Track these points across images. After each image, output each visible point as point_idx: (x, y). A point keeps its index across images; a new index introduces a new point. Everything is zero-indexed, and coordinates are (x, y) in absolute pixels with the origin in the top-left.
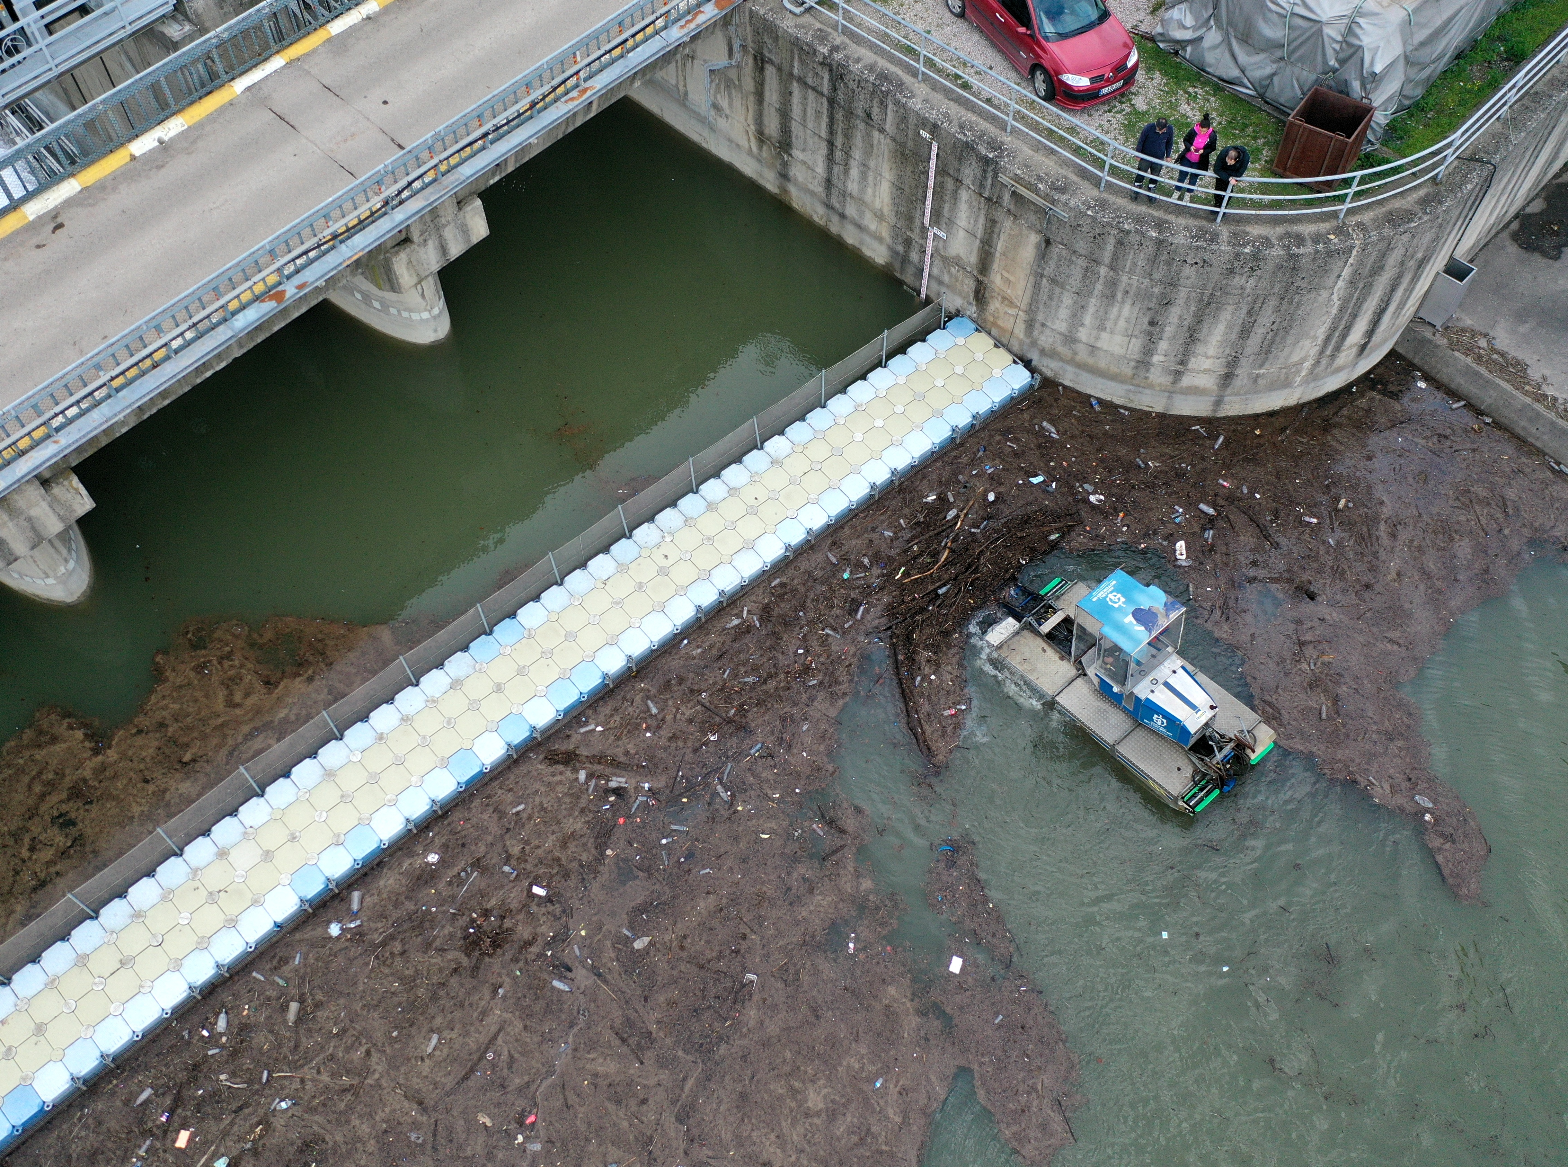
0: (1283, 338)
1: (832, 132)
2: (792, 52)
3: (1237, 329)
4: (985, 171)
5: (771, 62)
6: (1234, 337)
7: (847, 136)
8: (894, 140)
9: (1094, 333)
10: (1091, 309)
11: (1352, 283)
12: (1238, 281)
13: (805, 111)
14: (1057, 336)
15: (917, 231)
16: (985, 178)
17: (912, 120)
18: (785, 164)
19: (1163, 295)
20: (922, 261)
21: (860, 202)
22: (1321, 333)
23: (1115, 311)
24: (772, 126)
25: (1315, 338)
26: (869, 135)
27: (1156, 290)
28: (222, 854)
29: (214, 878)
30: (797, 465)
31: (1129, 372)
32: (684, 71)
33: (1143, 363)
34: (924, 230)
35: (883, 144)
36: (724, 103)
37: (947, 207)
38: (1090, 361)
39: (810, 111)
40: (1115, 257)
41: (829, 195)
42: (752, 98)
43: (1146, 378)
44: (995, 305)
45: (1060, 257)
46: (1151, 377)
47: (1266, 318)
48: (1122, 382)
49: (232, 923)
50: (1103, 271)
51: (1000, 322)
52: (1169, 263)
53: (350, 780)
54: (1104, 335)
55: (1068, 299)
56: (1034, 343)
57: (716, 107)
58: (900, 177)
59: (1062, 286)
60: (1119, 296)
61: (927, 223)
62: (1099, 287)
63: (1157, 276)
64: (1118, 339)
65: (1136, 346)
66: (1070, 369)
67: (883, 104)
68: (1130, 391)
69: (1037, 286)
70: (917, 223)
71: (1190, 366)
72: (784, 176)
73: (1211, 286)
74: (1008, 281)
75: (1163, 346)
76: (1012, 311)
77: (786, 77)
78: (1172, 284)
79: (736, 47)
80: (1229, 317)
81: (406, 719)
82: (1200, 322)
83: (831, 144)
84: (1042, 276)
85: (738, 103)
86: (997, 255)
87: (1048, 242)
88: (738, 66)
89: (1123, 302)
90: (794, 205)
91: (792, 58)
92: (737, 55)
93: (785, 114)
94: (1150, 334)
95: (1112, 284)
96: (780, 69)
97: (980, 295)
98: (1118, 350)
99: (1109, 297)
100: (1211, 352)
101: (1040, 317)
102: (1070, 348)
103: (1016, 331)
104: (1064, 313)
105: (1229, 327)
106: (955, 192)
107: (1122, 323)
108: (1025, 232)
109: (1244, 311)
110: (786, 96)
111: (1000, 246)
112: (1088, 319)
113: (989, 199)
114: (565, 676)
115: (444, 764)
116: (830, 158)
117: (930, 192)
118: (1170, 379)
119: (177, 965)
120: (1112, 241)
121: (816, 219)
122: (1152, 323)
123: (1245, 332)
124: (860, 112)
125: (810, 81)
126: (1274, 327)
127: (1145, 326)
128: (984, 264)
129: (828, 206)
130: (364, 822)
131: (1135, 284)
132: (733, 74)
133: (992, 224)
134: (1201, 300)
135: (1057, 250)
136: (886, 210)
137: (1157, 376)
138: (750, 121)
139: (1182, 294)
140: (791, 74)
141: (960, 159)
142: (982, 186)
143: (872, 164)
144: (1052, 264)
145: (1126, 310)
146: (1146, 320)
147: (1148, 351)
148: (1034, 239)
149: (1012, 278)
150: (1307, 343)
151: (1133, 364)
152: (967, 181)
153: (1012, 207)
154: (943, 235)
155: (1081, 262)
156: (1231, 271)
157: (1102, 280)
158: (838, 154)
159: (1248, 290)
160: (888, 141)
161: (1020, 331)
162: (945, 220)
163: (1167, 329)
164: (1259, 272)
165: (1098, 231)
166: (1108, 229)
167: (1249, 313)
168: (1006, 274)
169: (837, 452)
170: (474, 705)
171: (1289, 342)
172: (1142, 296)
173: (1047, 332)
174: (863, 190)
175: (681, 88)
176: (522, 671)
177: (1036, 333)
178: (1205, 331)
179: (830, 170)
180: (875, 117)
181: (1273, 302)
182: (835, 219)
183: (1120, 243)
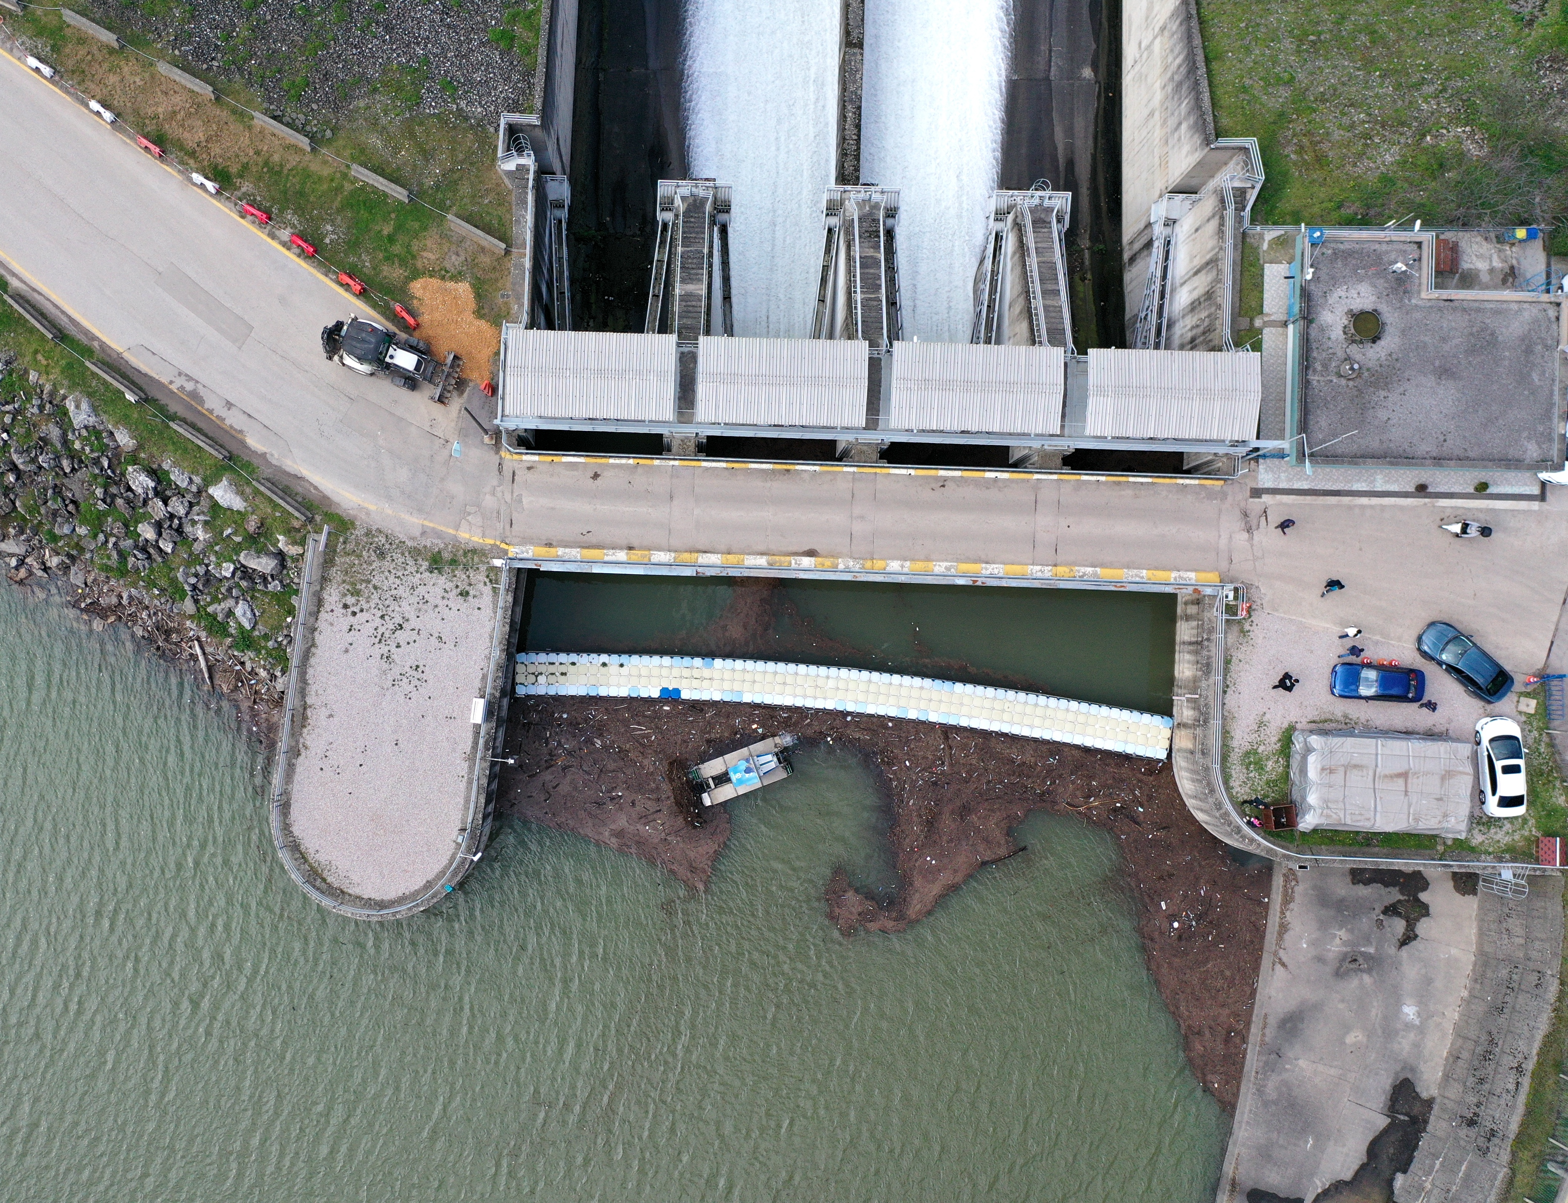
28: (828, 677)
29: (821, 682)
30: (1071, 717)
49: (815, 698)
53: (873, 688)
56: (1180, 751)
81: (901, 685)
114: (949, 714)
115: (899, 707)
119: (795, 696)
130: (866, 703)
161: (1180, 743)
169: (1086, 724)
170: (920, 698)
176: (940, 701)
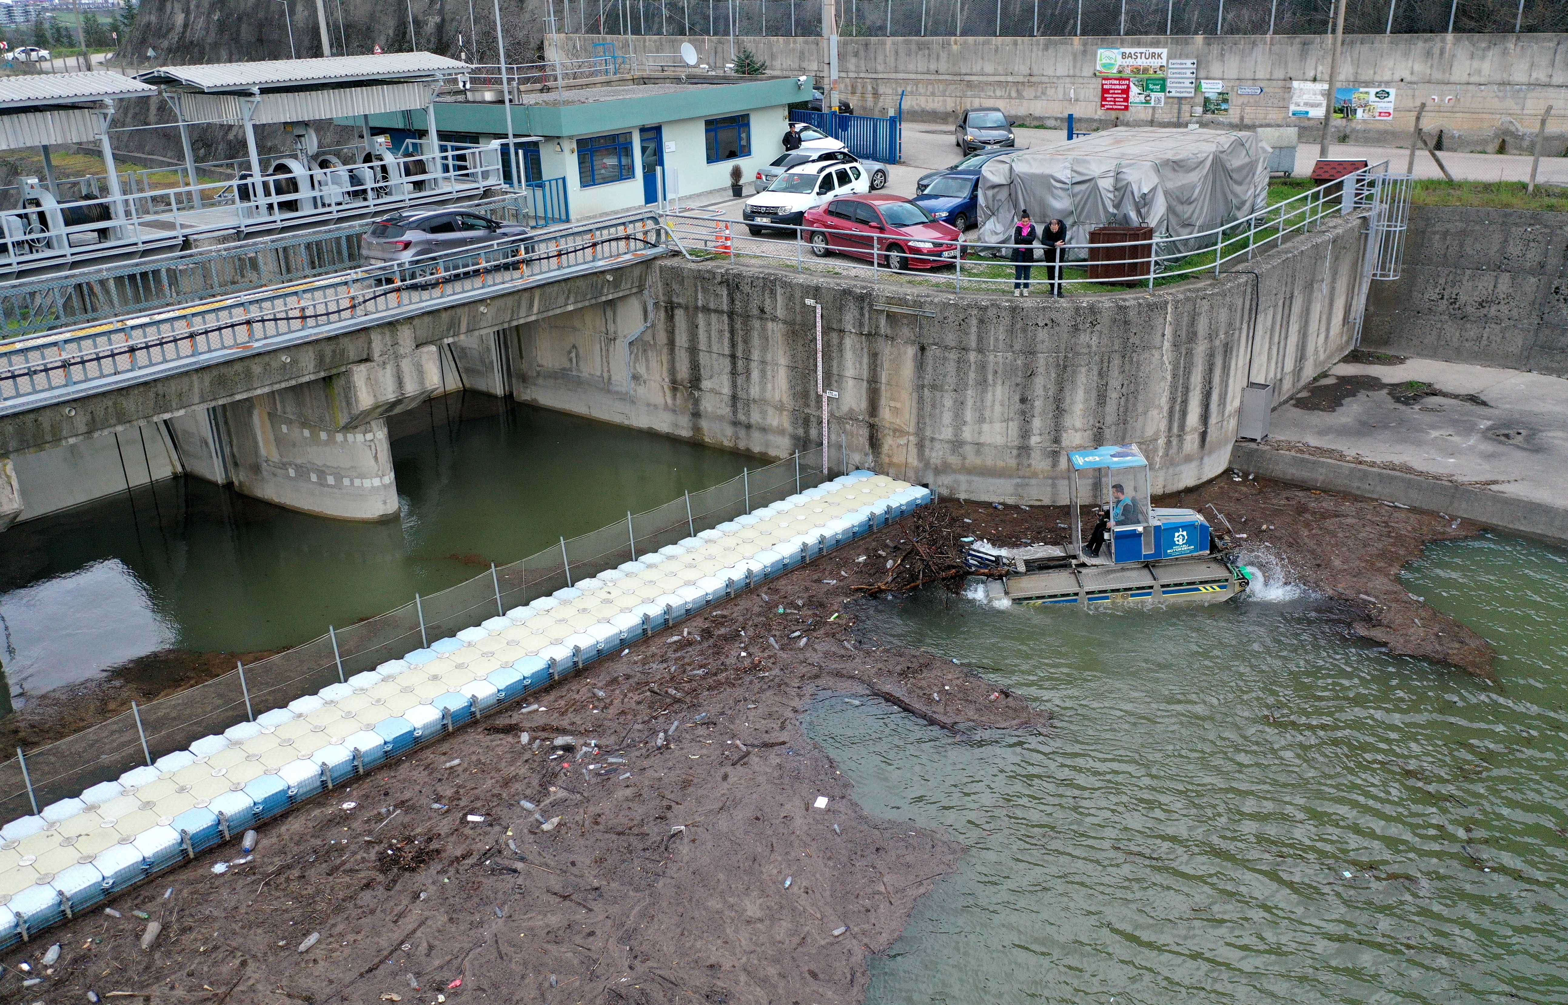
0: (1134, 405)
1: (733, 345)
2: (696, 286)
3: (1094, 394)
4: (862, 308)
5: (679, 306)
6: (1093, 403)
7: (746, 342)
8: (785, 322)
9: (976, 427)
10: (970, 403)
11: (1175, 345)
12: (1084, 338)
13: (709, 338)
14: (946, 446)
15: (813, 404)
16: (862, 315)
17: (798, 294)
18: (697, 402)
19: (1026, 366)
20: (820, 434)
21: (762, 402)
22: (1164, 401)
23: (989, 396)
24: (683, 371)
25: (1160, 407)
26: (764, 329)
27: (1019, 362)
28: (92, 809)
31: (1012, 462)
32: (607, 357)
33: (1024, 449)
34: (819, 398)
35: (776, 330)
36: (641, 370)
37: (835, 364)
38: (978, 461)
39: (714, 334)
40: (980, 339)
41: (735, 412)
42: (665, 351)
43: (1029, 466)
44: (889, 443)
45: (935, 358)
46: (1033, 463)
47: (1115, 380)
48: (1010, 477)
50: (972, 356)
51: (895, 460)
52: (1024, 330)
53: (260, 746)
54: (986, 427)
55: (948, 401)
56: (927, 465)
57: (636, 377)
58: (793, 356)
59: (942, 390)
60: (990, 377)
61: (820, 390)
62: (972, 375)
63: (1017, 347)
64: (998, 426)
65: (1014, 427)
66: (963, 478)
67: (773, 293)
68: (1017, 485)
69: (921, 400)
70: (813, 395)
71: (1064, 444)
72: (696, 415)
73: (1063, 346)
74: (896, 411)
75: (1037, 423)
76: (903, 441)
77: (692, 310)
78: (1031, 352)
79: (650, 307)
80: (1084, 380)
82: (1061, 390)
83: (733, 357)
84: (923, 386)
85: (654, 364)
86: (883, 388)
87: (923, 349)
88: (653, 326)
89: (994, 384)
90: (707, 440)
91: (696, 291)
92: (651, 315)
93: (693, 351)
94: (1023, 413)
95: (982, 367)
96: (686, 308)
97: (874, 443)
98: (999, 440)
99: (982, 383)
100: (1078, 424)
101: (928, 433)
102: (960, 454)
103: (910, 460)
104: (947, 417)
105: (1087, 392)
106: (841, 344)
107: (998, 408)
108: (903, 349)
109: (1095, 372)
110: (693, 328)
111: (884, 378)
112: (969, 415)
113: (869, 335)
114: (507, 665)
115: (370, 728)
116: (734, 373)
117: (820, 355)
118: (1049, 461)
120: (974, 322)
121: (726, 443)
122: (1023, 400)
123: (1102, 398)
124: (755, 312)
125: (712, 306)
126: (1124, 390)
127: (1018, 406)
128: (873, 407)
129: (735, 423)
130: (271, 773)
131: (1001, 360)
132: (648, 337)
133: (874, 356)
134: (1058, 365)
135: (933, 351)
136: (785, 399)
137: (1039, 463)
138: (665, 374)
139: (1041, 361)
140: (697, 308)
141: (840, 309)
142: (861, 325)
143: (769, 358)
144: (929, 369)
145: (999, 389)
146: (1017, 398)
147: (1025, 434)
148: (911, 351)
149: (898, 405)
150: (1154, 413)
151: (1015, 452)
152: (849, 327)
153: (889, 332)
154: (835, 394)
155: (953, 356)
156: (1076, 328)
157: (973, 367)
158: (740, 363)
159: (1094, 348)
160: (781, 325)
161: (913, 461)
162: (835, 378)
163: (1037, 403)
164: (1098, 327)
165: (961, 316)
166: (969, 311)
167: (1100, 374)
168: (893, 404)
169: (766, 533)
170: (407, 690)
171: (1140, 410)
172: (1009, 371)
173: (937, 445)
174: (763, 389)
175: (606, 375)
176: (460, 667)
177: (927, 452)
178: (1068, 400)
179: (734, 385)
180: (767, 309)
181: (1116, 361)
182: (742, 433)
183: (981, 321)
